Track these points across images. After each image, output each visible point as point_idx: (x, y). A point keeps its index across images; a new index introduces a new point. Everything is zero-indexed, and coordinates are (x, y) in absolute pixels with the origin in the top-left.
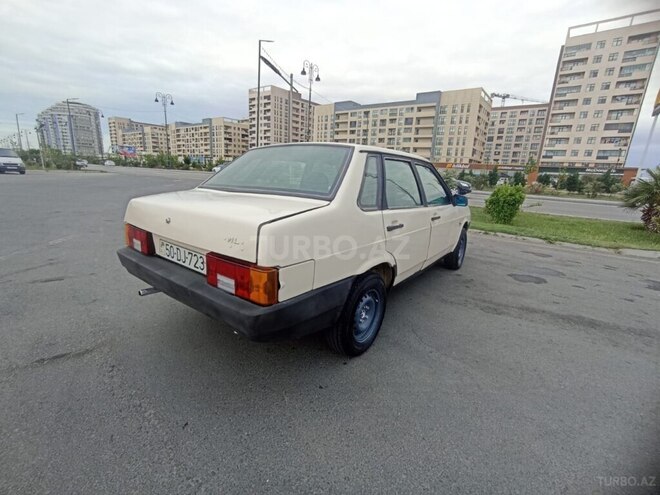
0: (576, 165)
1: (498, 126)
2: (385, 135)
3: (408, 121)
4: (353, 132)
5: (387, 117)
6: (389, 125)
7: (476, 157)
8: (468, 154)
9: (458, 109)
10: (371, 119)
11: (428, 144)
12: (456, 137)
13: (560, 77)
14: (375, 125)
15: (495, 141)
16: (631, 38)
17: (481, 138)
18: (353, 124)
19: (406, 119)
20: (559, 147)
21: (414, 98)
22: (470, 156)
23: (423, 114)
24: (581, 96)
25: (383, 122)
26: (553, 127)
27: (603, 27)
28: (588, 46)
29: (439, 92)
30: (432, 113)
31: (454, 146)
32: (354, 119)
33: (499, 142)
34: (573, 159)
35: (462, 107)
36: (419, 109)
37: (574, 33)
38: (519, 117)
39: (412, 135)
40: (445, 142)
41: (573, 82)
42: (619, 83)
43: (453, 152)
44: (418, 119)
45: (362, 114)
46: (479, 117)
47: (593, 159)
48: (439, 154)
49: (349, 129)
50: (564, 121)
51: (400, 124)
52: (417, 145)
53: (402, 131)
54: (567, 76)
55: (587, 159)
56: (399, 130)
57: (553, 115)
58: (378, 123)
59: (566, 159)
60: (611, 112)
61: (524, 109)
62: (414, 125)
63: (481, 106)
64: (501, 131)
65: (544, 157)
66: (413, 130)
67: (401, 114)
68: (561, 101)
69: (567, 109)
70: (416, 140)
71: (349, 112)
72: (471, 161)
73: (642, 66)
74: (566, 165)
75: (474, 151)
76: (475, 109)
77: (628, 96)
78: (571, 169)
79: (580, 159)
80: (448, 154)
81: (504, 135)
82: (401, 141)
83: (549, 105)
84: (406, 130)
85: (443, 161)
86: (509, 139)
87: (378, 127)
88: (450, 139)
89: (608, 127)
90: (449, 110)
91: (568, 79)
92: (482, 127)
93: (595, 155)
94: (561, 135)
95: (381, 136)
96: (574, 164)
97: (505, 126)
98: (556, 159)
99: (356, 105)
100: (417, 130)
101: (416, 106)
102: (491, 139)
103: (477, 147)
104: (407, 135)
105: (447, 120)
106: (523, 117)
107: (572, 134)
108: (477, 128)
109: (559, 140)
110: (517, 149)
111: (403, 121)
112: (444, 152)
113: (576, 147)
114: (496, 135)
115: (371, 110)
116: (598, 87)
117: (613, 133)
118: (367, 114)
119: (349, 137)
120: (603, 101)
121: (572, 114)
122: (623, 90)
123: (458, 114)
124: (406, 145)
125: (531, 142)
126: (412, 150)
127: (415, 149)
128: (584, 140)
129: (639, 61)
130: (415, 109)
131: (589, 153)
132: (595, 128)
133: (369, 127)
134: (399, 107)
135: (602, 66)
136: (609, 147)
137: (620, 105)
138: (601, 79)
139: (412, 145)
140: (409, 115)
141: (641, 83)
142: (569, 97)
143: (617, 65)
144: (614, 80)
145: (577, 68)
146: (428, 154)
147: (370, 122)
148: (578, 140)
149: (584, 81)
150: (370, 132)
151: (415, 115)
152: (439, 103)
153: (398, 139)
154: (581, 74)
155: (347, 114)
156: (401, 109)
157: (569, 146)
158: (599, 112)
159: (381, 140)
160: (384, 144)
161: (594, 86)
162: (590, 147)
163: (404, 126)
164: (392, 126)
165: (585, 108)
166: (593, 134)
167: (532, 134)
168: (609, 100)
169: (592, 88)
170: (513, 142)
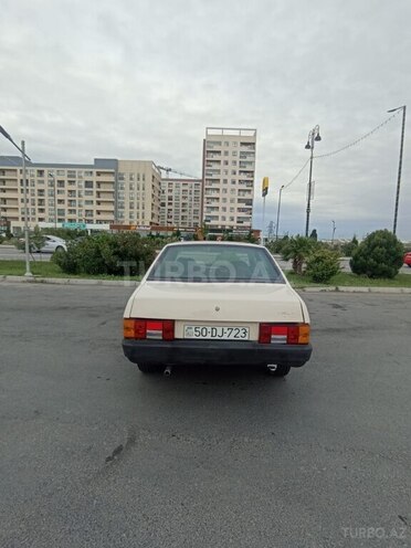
0: (226, 227)
1: (167, 194)
2: (65, 197)
3: (89, 184)
5: (66, 179)
6: (67, 187)
7: (155, 220)
8: (148, 218)
9: (135, 177)
10: (46, 178)
11: (112, 208)
12: (135, 201)
13: (206, 163)
14: (52, 186)
15: (167, 207)
16: (242, 144)
17: (156, 203)
18: (24, 182)
19: (86, 182)
20: (214, 213)
21: (93, 163)
22: (150, 219)
23: (102, 178)
24: (221, 177)
25: (61, 183)
26: (207, 198)
27: (226, 132)
28: (220, 143)
29: (116, 160)
30: (112, 179)
31: (135, 210)
33: (170, 207)
34: (224, 223)
35: (138, 175)
36: (98, 174)
37: (211, 132)
38: (182, 188)
39: (94, 198)
40: (127, 206)
41: (215, 166)
42: (241, 172)
43: (135, 215)
44: (99, 184)
45: (36, 173)
46: (153, 186)
47: (234, 223)
48: (122, 217)
49: (19, 187)
50: (214, 195)
51: (80, 187)
52: (101, 207)
53: (82, 194)
54: (211, 161)
55: (232, 223)
56: (79, 192)
57: (207, 189)
58: (56, 183)
59: (219, 223)
60: (239, 190)
61: (185, 183)
62: (95, 189)
63: (153, 177)
64: (170, 199)
65: (205, 221)
66: (95, 193)
67: (80, 177)
68: (210, 180)
69: (214, 186)
70: (99, 203)
71: (19, 169)
72: (151, 223)
73: (250, 163)
74: (219, 227)
75: (153, 215)
76: (149, 178)
77: (246, 181)
78: (223, 230)
79: (228, 223)
80: (131, 217)
81: (173, 202)
82: (83, 203)
83: (202, 181)
84: (87, 193)
85: (127, 223)
86: (177, 205)
87: (56, 188)
88: (131, 204)
89: (239, 201)
90: (127, 177)
91: (212, 164)
92: (156, 194)
93: (236, 220)
94: (214, 204)
95: (61, 197)
96: (224, 226)
97: (173, 194)
98: (213, 222)
100: (98, 193)
101: (95, 171)
102: (163, 205)
103: (154, 211)
104: (89, 198)
105: (126, 186)
106: (185, 188)
107: (220, 204)
108: (153, 195)
109: (213, 208)
110: (184, 214)
111: (83, 184)
112: (127, 216)
113: (224, 214)
114: (167, 202)
115: (46, 170)
116: (230, 173)
117: (243, 205)
118: (41, 173)
119: (19, 196)
120: (234, 182)
121: (218, 190)
122: (244, 177)
123: (135, 181)
124: (89, 207)
125: (193, 208)
126: (95, 213)
127: (98, 212)
128: (228, 209)
129: (249, 159)
130: (95, 173)
131: (232, 219)
132: (232, 201)
133: (45, 187)
134: (77, 170)
135: (230, 158)
136: (243, 215)
137: (244, 187)
138: (230, 167)
139: (95, 207)
140: (89, 178)
141: (252, 173)
142: (214, 177)
143: (238, 159)
144: (238, 169)
145: (216, 157)
146: (111, 217)
147: (46, 182)
148: (224, 209)
149: (221, 167)
150: (46, 193)
151: (95, 179)
152: (117, 170)
153: (80, 201)
154: (219, 162)
155: (15, 170)
156: (80, 172)
157: (219, 213)
158: (233, 190)
159: (60, 201)
160: (65, 206)
161: (227, 171)
162: (232, 214)
163: (84, 189)
164: (72, 188)
165: (225, 186)
166: (232, 205)
167: (193, 202)
168: (237, 182)
169: (227, 173)
170: (181, 208)
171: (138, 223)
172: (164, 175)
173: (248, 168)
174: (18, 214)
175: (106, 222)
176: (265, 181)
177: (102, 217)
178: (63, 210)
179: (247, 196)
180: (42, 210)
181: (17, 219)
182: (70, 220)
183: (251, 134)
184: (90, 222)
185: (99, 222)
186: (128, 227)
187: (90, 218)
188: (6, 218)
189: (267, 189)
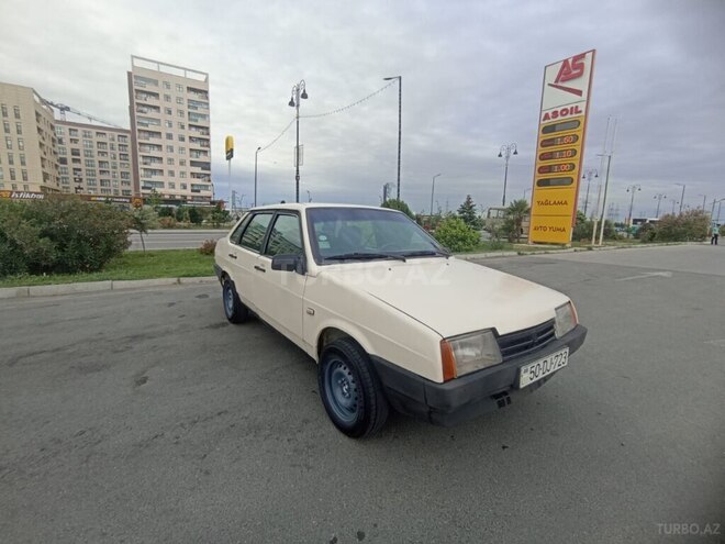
0: (177, 197)
7: (50, 184)
8: (36, 179)
13: (136, 106)
15: (71, 165)
16: (190, 89)
17: (48, 157)
20: (155, 178)
22: (41, 182)
24: (164, 130)
26: (143, 157)
27: (163, 69)
28: (156, 83)
31: (5, 166)
33: (77, 166)
34: (172, 191)
35: (4, 108)
37: (138, 63)
38: (96, 139)
41: (152, 114)
42: (190, 126)
43: (5, 174)
46: (39, 129)
47: (188, 192)
50: (154, 153)
54: (144, 105)
55: (184, 192)
57: (141, 144)
59: (165, 191)
60: (191, 150)
61: (101, 130)
63: (37, 114)
64: (75, 153)
65: (143, 188)
68: (145, 131)
69: (153, 140)
72: (43, 188)
73: (203, 116)
74: (167, 197)
75: (46, 176)
76: (28, 116)
77: (200, 139)
78: (172, 200)
79: (178, 192)
81: (82, 157)
83: (132, 132)
86: (89, 163)
89: (193, 163)
91: (145, 109)
92: (48, 143)
93: (189, 188)
94: (155, 165)
96: (174, 196)
97: (79, 146)
98: (156, 190)
102: (63, 161)
103: (47, 170)
106: (101, 139)
107: (165, 166)
108: (41, 145)
109: (154, 171)
110: (104, 177)
113: (172, 179)
114: (69, 157)
116: (175, 125)
117: (198, 170)
120: (182, 139)
121: (159, 146)
122: (196, 134)
125: (119, 170)
128: (177, 174)
129: (200, 110)
131: (184, 187)
132: (182, 163)
135: (173, 105)
136: (199, 181)
137: (197, 146)
138: (176, 118)
141: (205, 129)
142: (151, 128)
143: (186, 110)
144: (186, 122)
145: (151, 101)
148: (172, 173)
149: (161, 115)
154: (157, 108)
157: (165, 178)
158: (182, 149)
161: (170, 123)
162: (183, 181)
165: (169, 142)
166: (183, 169)
167: (118, 161)
168: (187, 139)
169: (170, 125)
170: (97, 169)
171: (14, 187)
172: (57, 115)
173: (201, 122)
176: (228, 141)
179: (202, 158)
183: (202, 78)
189: (232, 150)
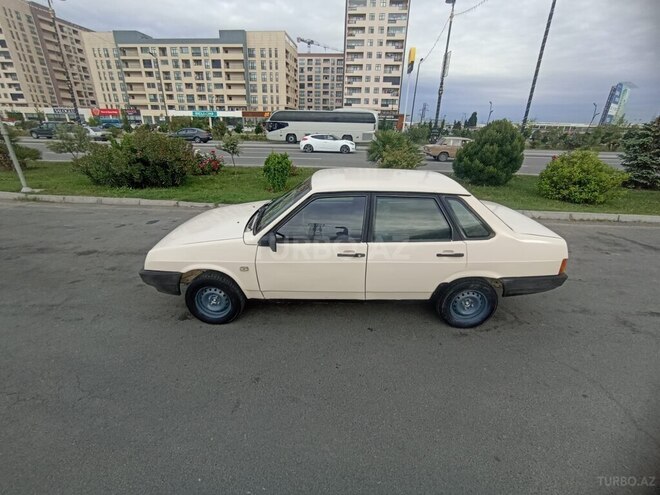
1: (307, 73)
2: (192, 80)
3: (216, 63)
4: (150, 74)
6: (194, 68)
7: (291, 105)
8: (283, 101)
9: (266, 53)
10: (169, 58)
11: (243, 92)
12: (268, 83)
13: (350, 30)
14: (177, 66)
15: (307, 89)
16: (392, 2)
17: (292, 85)
18: (147, 63)
19: (213, 61)
20: (355, 95)
21: (217, 36)
22: (286, 104)
23: (231, 56)
24: (365, 49)
25: (186, 62)
26: (349, 77)
28: (365, 4)
29: (243, 31)
30: (240, 56)
31: (269, 93)
32: (147, 56)
33: (310, 89)
34: (367, 107)
35: (270, 51)
36: (226, 50)
38: (323, 65)
39: (223, 80)
40: (260, 89)
41: (358, 36)
42: (388, 41)
43: (268, 100)
44: (227, 62)
45: (157, 52)
46: (287, 64)
47: (378, 107)
48: (255, 102)
49: (143, 70)
50: (357, 73)
51: (207, 67)
52: (232, 92)
53: (211, 75)
54: (354, 28)
56: (207, 74)
57: (348, 65)
58: (180, 63)
60: (386, 66)
61: (326, 57)
62: (223, 69)
63: (287, 52)
64: (310, 78)
65: (345, 104)
66: (224, 74)
67: (206, 55)
68: (351, 53)
69: (357, 61)
70: (229, 86)
71: (139, 46)
72: (286, 108)
73: (400, 28)
75: (288, 99)
76: (282, 54)
77: (394, 54)
79: (371, 107)
80: (264, 102)
81: (313, 82)
82: (212, 87)
83: (343, 55)
84: (218, 74)
85: (261, 109)
86: (317, 86)
87: (182, 70)
88: (264, 86)
89: (386, 79)
90: (257, 53)
91: (354, 32)
92: (292, 74)
93: (380, 103)
94: (356, 84)
95: (188, 80)
97: (312, 73)
98: (354, 108)
99: (146, 38)
100: (228, 74)
101: (221, 46)
102: (302, 86)
103: (290, 95)
104: (218, 80)
105: (258, 65)
106: (326, 65)
107: (362, 84)
108: (287, 75)
109: (354, 89)
110: (325, 97)
111: (210, 64)
112: (260, 100)
113: (367, 96)
114: (306, 82)
115: (168, 46)
116: (375, 43)
117: (389, 85)
118: (163, 50)
119: (146, 80)
120: (380, 56)
121: (361, 66)
122: (392, 49)
123: (267, 59)
124: (219, 92)
125: (336, 89)
126: (226, 98)
127: (230, 97)
128: (372, 90)
129: (399, 23)
130: (221, 50)
131: (376, 102)
132: (377, 80)
133: (169, 68)
134: (201, 46)
135: (376, 24)
136: (388, 96)
137: (391, 61)
138: (377, 36)
139: (225, 92)
140: (216, 56)
141: (401, 43)
142: (357, 49)
143: (385, 24)
144: (385, 38)
145: (359, 23)
146: (243, 103)
147: (170, 62)
148: (367, 90)
149: (365, 36)
150: (172, 75)
151: (222, 56)
152: (245, 44)
153: (209, 85)
154: (363, 29)
155: (136, 49)
156: (205, 49)
157: (361, 95)
158: (378, 66)
159: (189, 86)
160: (193, 91)
161: (373, 42)
162: (376, 96)
163: (212, 70)
164: (199, 68)
165: (369, 61)
166: (377, 85)
167: (335, 82)
168: (383, 55)
169: (371, 43)
170: (322, 90)
171: (272, 109)
173: (398, 36)
174: (146, 101)
175: (238, 108)
176: (411, 53)
177: (234, 102)
178: (192, 96)
179: (395, 73)
180: (171, 97)
181: (146, 107)
182: (202, 108)
184: (221, 108)
185: (232, 108)
186: (262, 114)
187: (221, 104)
188: (135, 106)
189: (413, 62)
